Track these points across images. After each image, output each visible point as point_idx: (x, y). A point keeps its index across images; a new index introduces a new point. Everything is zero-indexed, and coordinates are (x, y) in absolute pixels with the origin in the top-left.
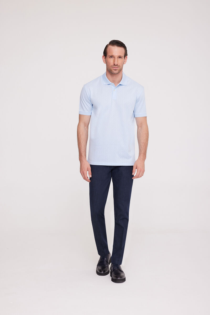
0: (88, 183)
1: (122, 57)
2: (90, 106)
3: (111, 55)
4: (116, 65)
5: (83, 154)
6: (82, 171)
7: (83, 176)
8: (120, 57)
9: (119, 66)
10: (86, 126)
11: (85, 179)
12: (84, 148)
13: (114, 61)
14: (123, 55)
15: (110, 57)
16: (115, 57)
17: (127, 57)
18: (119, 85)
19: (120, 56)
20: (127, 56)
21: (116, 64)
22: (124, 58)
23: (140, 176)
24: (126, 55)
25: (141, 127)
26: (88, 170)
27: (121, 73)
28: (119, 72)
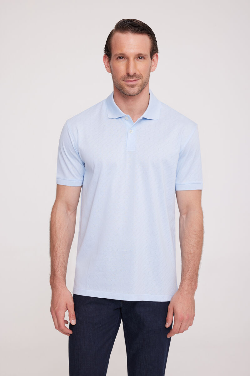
0: (66, 338)
1: (146, 55)
2: (79, 166)
3: (120, 54)
4: (133, 76)
5: (59, 273)
6: (54, 309)
7: (56, 320)
8: (140, 57)
9: (140, 77)
10: (69, 210)
11: (59, 327)
12: (61, 259)
13: (128, 67)
14: (146, 51)
15: (117, 58)
16: (128, 58)
17: (157, 56)
18: (141, 120)
19: (142, 54)
20: (159, 54)
21: (132, 72)
22: (152, 58)
23: (182, 329)
24: (154, 50)
25: (187, 214)
26: (67, 310)
27: (145, 92)
28: (140, 91)
